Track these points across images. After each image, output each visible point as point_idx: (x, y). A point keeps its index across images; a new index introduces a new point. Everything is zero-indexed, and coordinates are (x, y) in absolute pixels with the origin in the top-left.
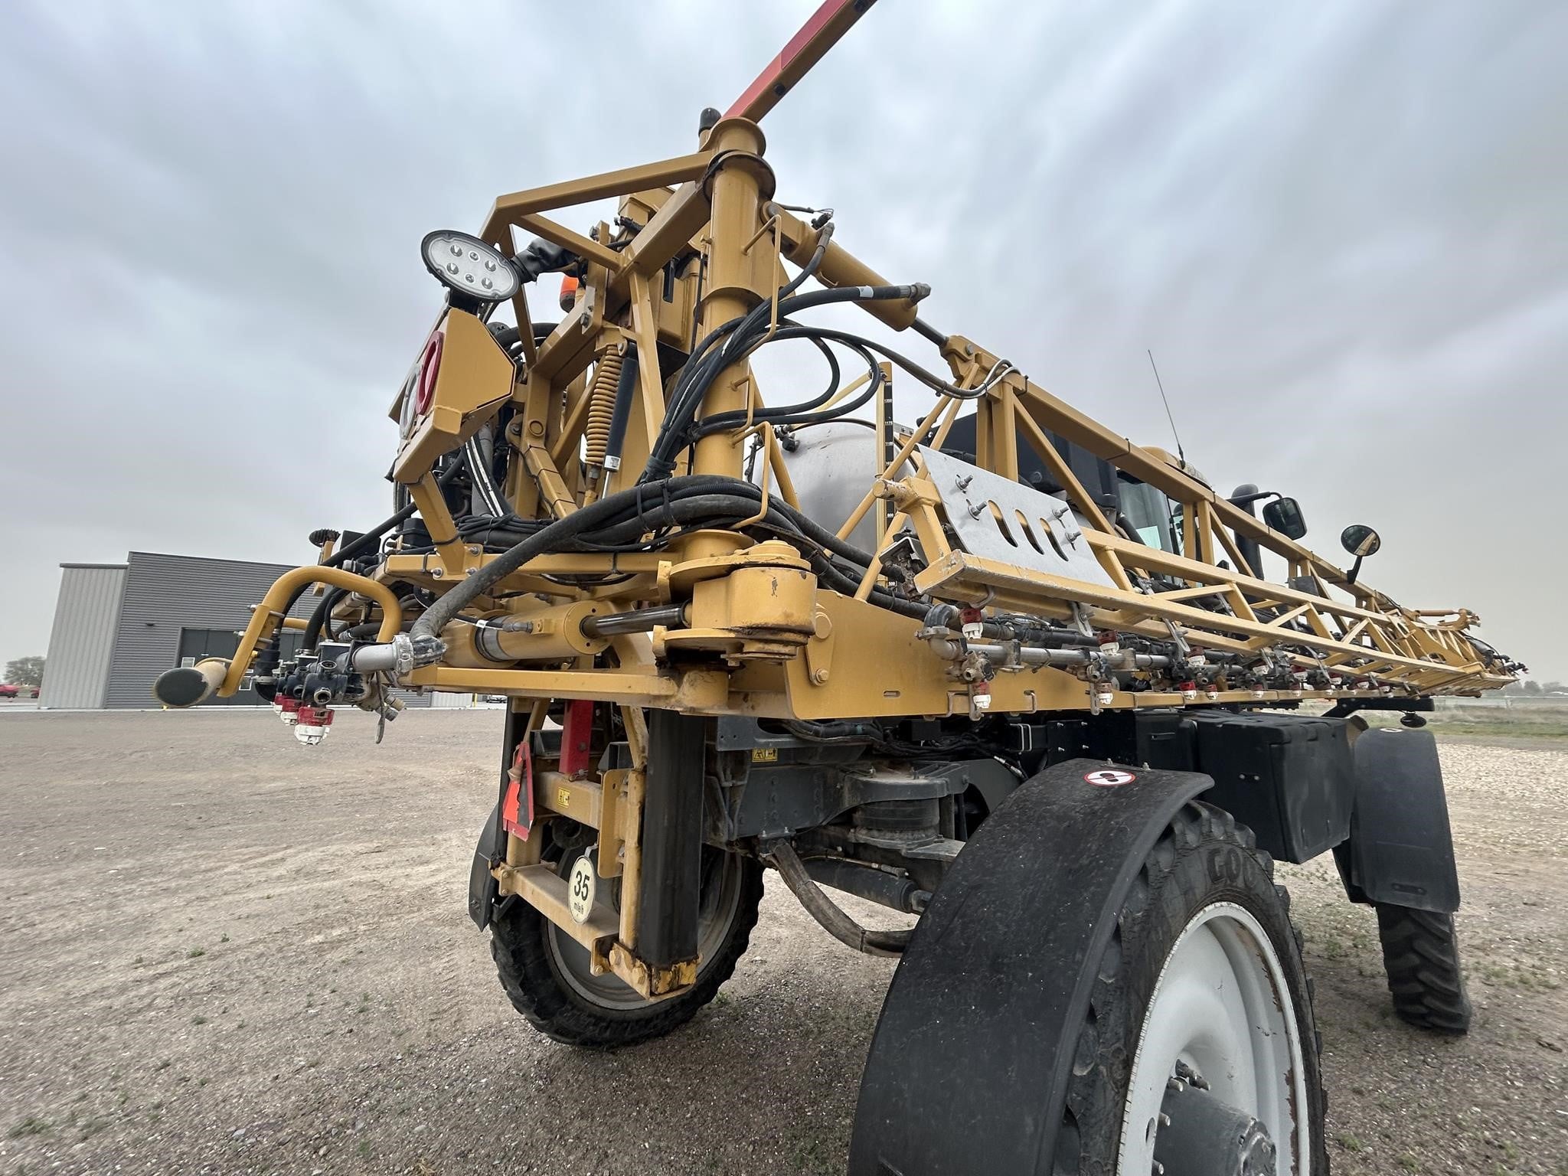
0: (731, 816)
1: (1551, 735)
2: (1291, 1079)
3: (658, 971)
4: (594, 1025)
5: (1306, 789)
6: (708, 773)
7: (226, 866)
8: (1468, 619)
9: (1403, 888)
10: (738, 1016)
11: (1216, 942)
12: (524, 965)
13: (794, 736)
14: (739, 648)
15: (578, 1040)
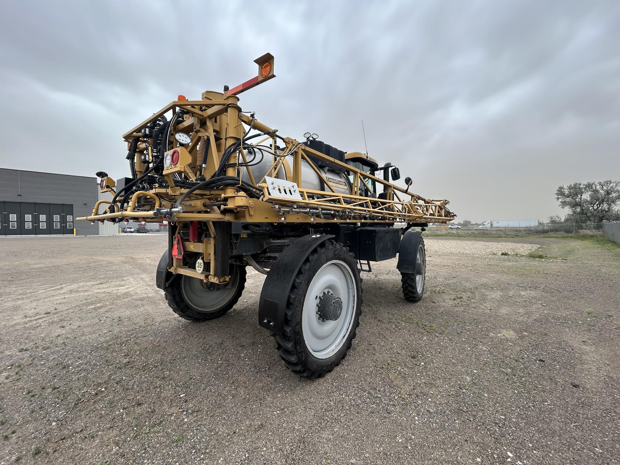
0: (236, 249)
1: (496, 237)
2: (354, 297)
3: (221, 277)
4: (198, 315)
5: (382, 245)
6: (230, 239)
7: (39, 291)
8: (446, 202)
9: (406, 268)
10: (239, 313)
11: (340, 269)
12: (176, 299)
13: (251, 231)
14: (236, 209)
15: (193, 318)
